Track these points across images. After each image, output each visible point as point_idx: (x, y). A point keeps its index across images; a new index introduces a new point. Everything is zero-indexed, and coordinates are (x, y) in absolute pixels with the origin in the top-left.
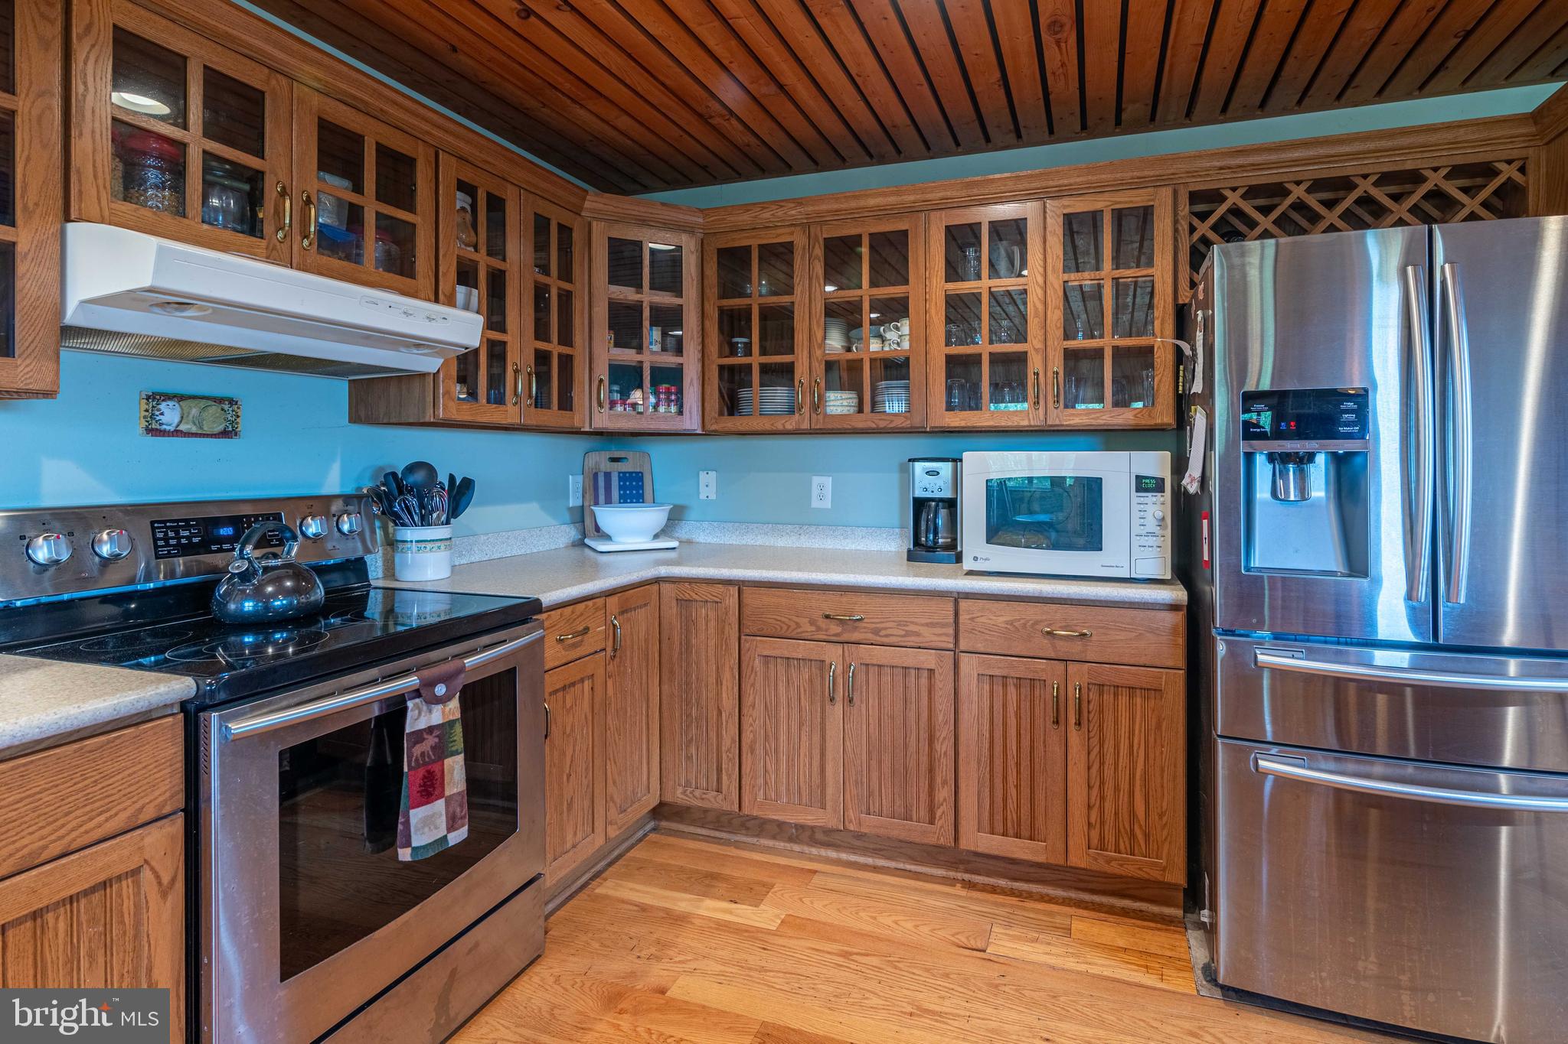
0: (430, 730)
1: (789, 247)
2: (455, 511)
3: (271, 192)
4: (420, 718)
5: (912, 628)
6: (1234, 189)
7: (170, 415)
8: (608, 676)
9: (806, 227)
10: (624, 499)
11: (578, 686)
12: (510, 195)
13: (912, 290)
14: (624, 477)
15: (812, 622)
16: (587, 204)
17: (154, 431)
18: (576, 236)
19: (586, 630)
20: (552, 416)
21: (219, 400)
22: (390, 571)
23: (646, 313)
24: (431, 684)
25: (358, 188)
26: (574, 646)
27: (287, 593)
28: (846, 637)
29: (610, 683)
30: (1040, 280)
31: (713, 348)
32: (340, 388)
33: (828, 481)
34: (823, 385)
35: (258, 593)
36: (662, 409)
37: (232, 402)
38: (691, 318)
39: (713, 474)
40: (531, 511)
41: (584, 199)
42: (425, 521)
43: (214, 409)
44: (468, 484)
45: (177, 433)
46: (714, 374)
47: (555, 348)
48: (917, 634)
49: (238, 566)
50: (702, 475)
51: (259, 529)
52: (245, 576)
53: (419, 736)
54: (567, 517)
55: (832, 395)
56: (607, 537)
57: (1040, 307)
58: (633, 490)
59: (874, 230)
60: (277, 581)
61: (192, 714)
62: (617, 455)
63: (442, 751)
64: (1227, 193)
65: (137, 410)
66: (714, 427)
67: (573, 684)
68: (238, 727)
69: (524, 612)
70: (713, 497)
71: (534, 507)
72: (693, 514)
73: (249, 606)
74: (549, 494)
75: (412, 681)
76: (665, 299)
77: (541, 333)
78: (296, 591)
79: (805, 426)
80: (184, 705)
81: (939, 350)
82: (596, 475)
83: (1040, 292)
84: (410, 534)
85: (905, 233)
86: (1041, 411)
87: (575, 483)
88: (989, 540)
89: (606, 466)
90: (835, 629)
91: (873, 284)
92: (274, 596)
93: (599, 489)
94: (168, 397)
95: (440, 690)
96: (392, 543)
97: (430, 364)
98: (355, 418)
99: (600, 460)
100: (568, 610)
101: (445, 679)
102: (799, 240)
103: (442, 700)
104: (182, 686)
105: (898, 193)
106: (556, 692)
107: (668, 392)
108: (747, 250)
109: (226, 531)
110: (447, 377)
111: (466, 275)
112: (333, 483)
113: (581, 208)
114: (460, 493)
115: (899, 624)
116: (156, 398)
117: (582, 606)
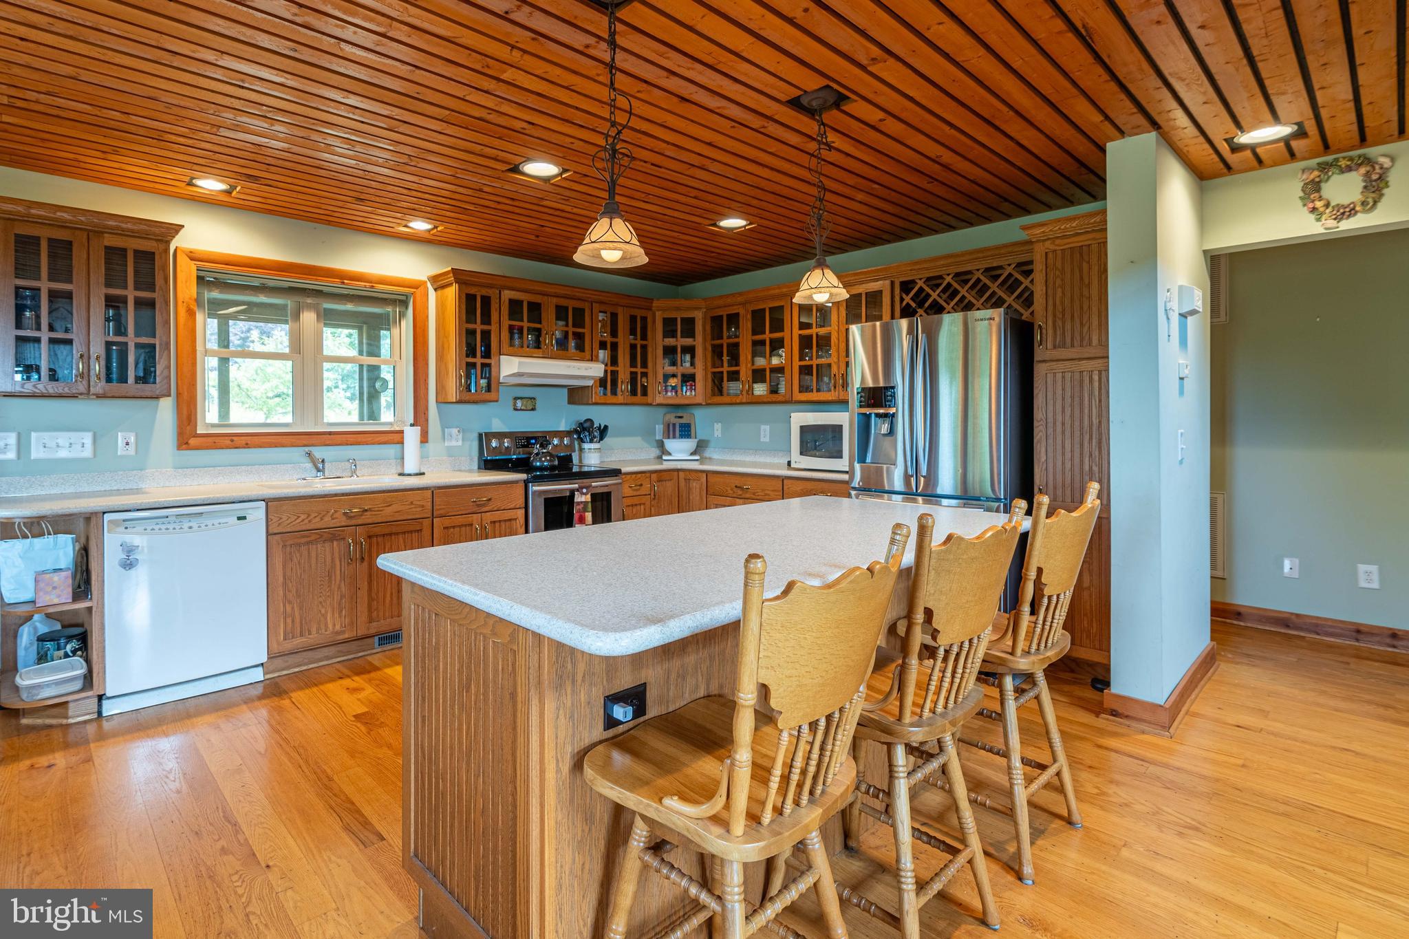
0: (582, 502)
1: (738, 314)
2: (601, 438)
3: (543, 334)
4: (579, 498)
5: (767, 492)
6: (920, 279)
7: (519, 404)
8: (651, 506)
9: (743, 304)
10: (682, 436)
11: (638, 507)
12: (620, 311)
13: (786, 334)
14: (682, 426)
15: (732, 490)
16: (654, 305)
17: (516, 409)
18: (649, 320)
19: (641, 485)
20: (639, 398)
21: (531, 398)
22: (580, 460)
23: (679, 350)
24: (582, 488)
25: (567, 325)
26: (637, 490)
27: (548, 461)
28: (743, 496)
29: (653, 509)
30: (837, 328)
31: (709, 364)
32: (565, 391)
33: (767, 427)
34: (751, 381)
35: (540, 460)
36: (688, 394)
37: (534, 399)
38: (699, 352)
39: (720, 424)
40: (638, 440)
41: (652, 303)
42: (591, 441)
43: (530, 402)
44: (606, 427)
45: (521, 410)
46: (710, 376)
47: (639, 370)
48: (769, 495)
49: (536, 451)
50: (715, 424)
51: (541, 440)
52: (537, 454)
53: (579, 503)
54: (655, 444)
55: (755, 386)
56: (670, 454)
57: (837, 341)
58: (685, 431)
59: (771, 305)
60: (545, 457)
61: (526, 482)
62: (679, 415)
63: (585, 510)
64: (918, 281)
65: (511, 403)
66: (709, 402)
67: (636, 505)
68: (535, 488)
69: (616, 473)
70: (720, 436)
71: (639, 438)
72: (712, 444)
73: (538, 464)
74: (647, 433)
75: (576, 486)
76: (688, 341)
77: (633, 364)
78: (550, 461)
79: (744, 401)
80: (525, 481)
81: (797, 363)
82: (669, 425)
83: (836, 334)
84: (586, 446)
85: (783, 306)
86: (837, 393)
87: (659, 428)
88: (801, 454)
89: (673, 420)
90: (740, 492)
91: (771, 332)
92: (544, 461)
93: (670, 431)
94: (519, 398)
95: (584, 491)
96: (581, 450)
97: (590, 383)
98: (570, 403)
99: (671, 418)
100: (634, 476)
101: (587, 488)
102: (742, 311)
103: (586, 494)
104: (524, 476)
105: (779, 288)
106: (629, 506)
107: (691, 385)
108: (721, 317)
109: (533, 441)
110: (596, 387)
111: (603, 345)
112: (563, 427)
113: (651, 307)
114: (603, 431)
115: (763, 490)
116: (516, 399)
117: (639, 475)
